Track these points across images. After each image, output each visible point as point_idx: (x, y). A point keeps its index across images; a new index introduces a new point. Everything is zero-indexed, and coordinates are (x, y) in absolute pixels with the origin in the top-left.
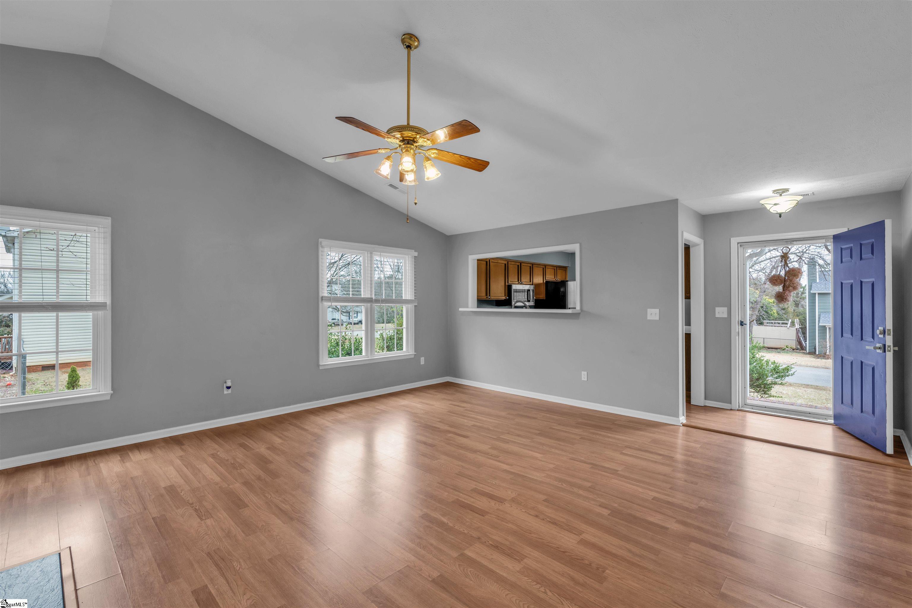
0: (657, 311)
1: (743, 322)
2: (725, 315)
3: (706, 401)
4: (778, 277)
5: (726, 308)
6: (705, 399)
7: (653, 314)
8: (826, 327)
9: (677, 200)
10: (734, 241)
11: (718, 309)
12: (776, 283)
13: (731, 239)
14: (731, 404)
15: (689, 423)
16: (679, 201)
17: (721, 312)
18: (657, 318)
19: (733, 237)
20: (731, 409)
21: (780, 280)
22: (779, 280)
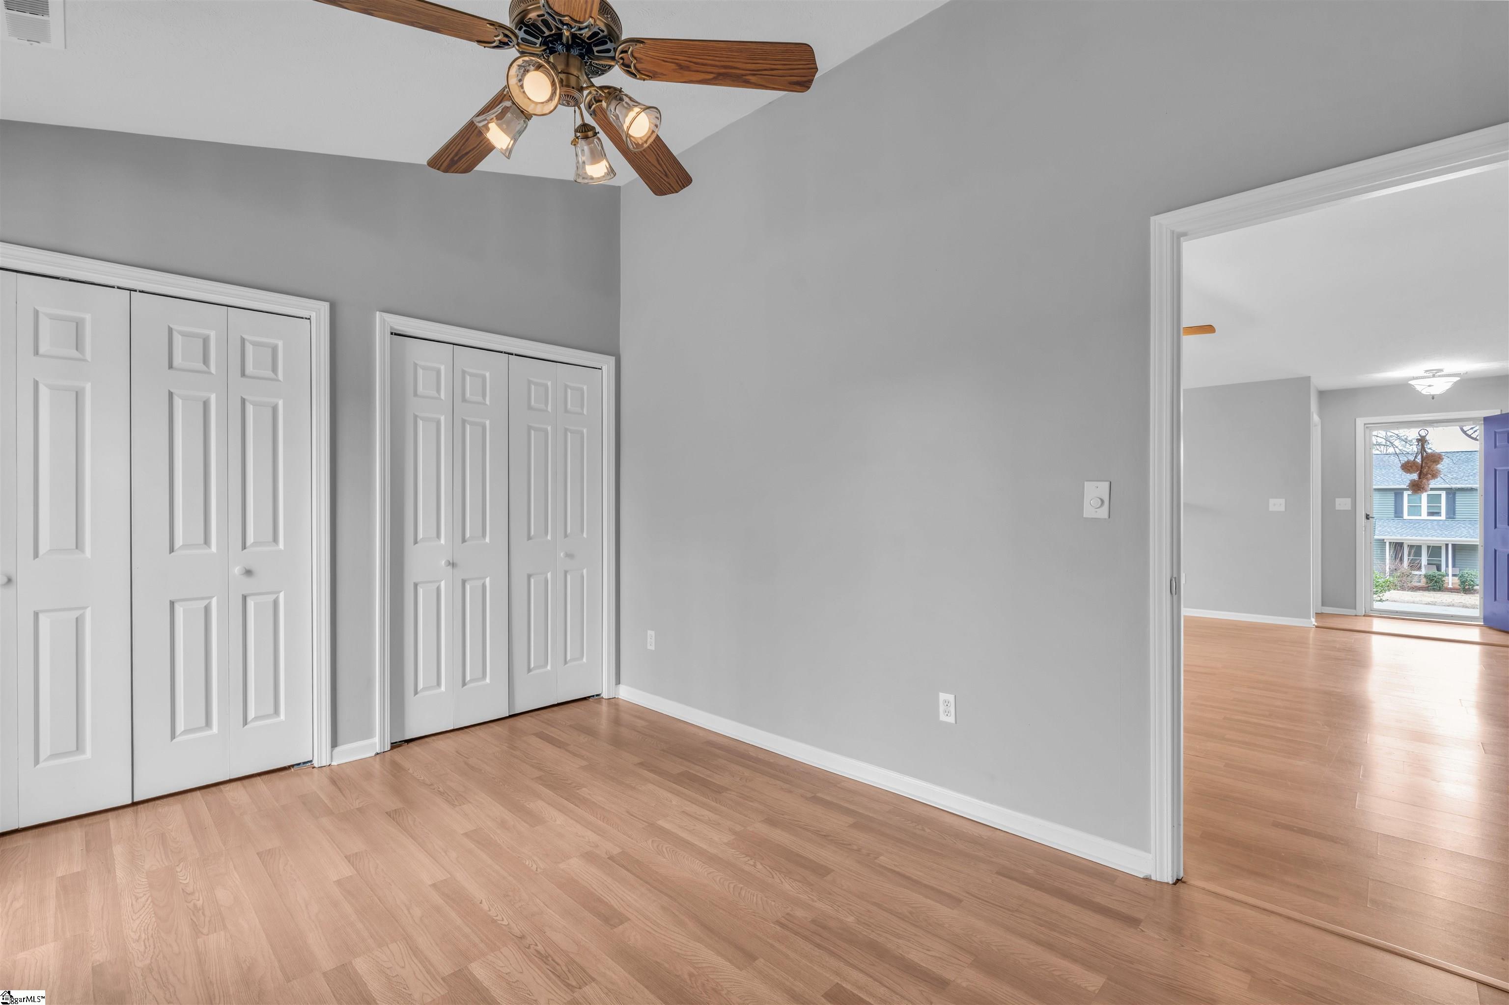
0: (1282, 501)
1: (1369, 515)
2: (1348, 507)
3: (1323, 607)
4: (1414, 463)
5: (1350, 499)
6: (1323, 605)
7: (1277, 505)
8: (1385, 541)
9: (1310, 377)
10: (1360, 422)
11: (1338, 501)
12: (1411, 471)
13: (1357, 419)
14: (1355, 609)
15: (1320, 625)
16: (1311, 379)
17: (1342, 504)
18: (1283, 509)
19: (1358, 417)
20: (1356, 616)
21: (1416, 466)
22: (1414, 467)
